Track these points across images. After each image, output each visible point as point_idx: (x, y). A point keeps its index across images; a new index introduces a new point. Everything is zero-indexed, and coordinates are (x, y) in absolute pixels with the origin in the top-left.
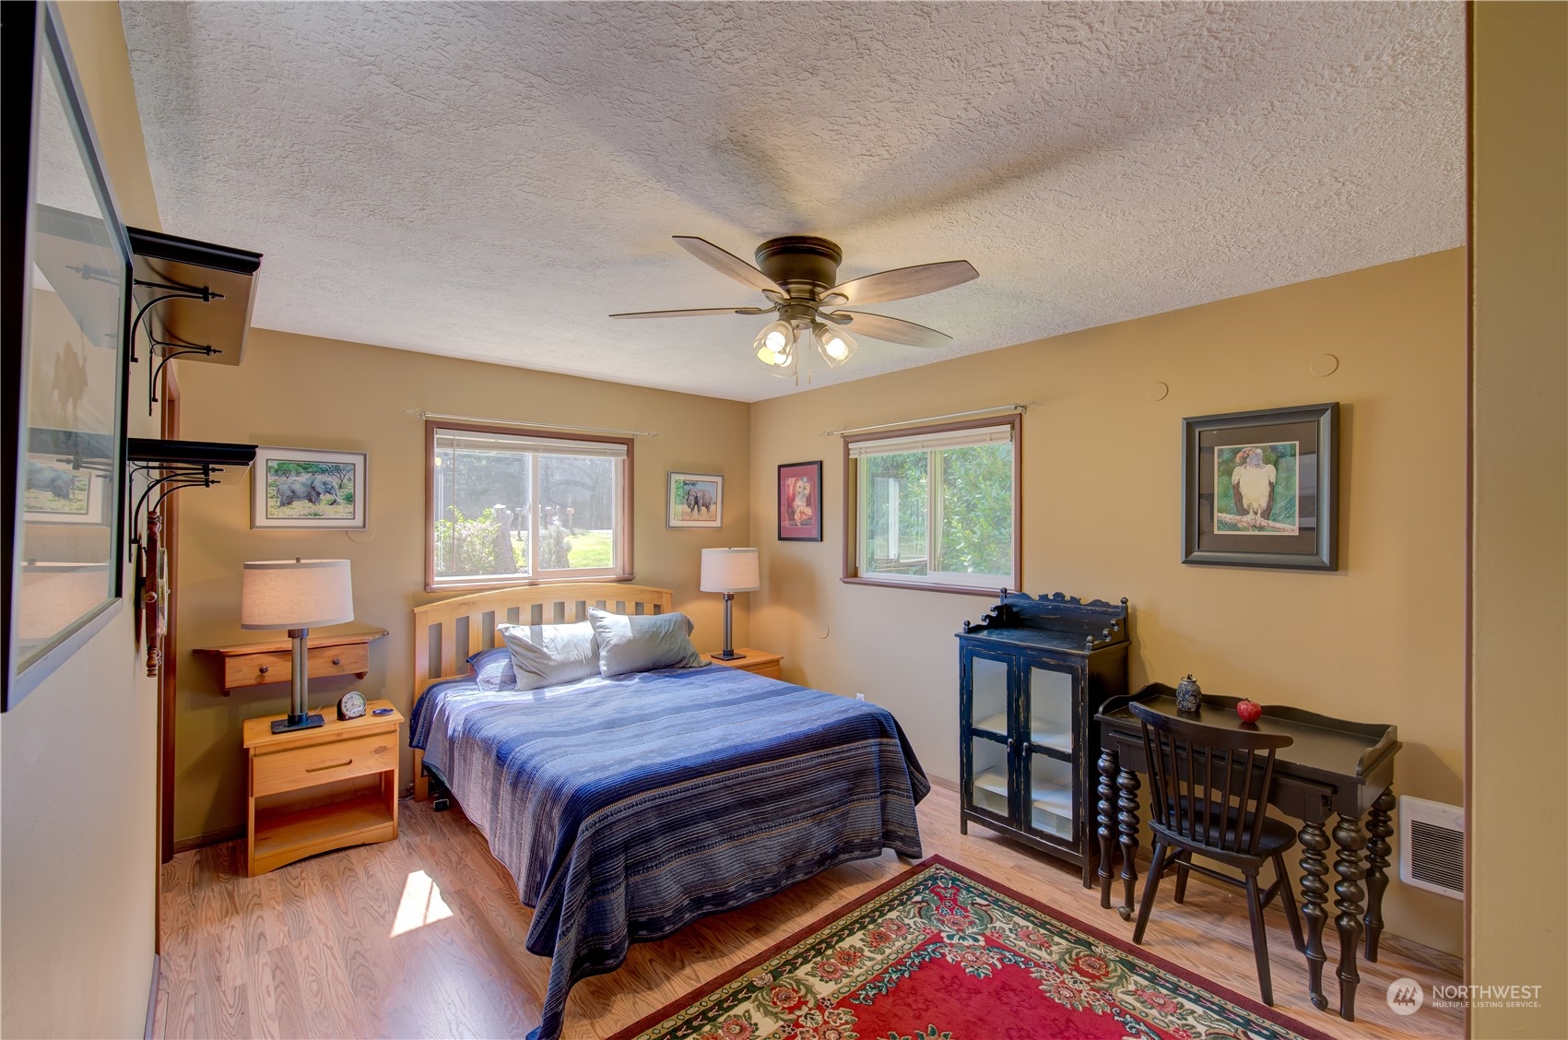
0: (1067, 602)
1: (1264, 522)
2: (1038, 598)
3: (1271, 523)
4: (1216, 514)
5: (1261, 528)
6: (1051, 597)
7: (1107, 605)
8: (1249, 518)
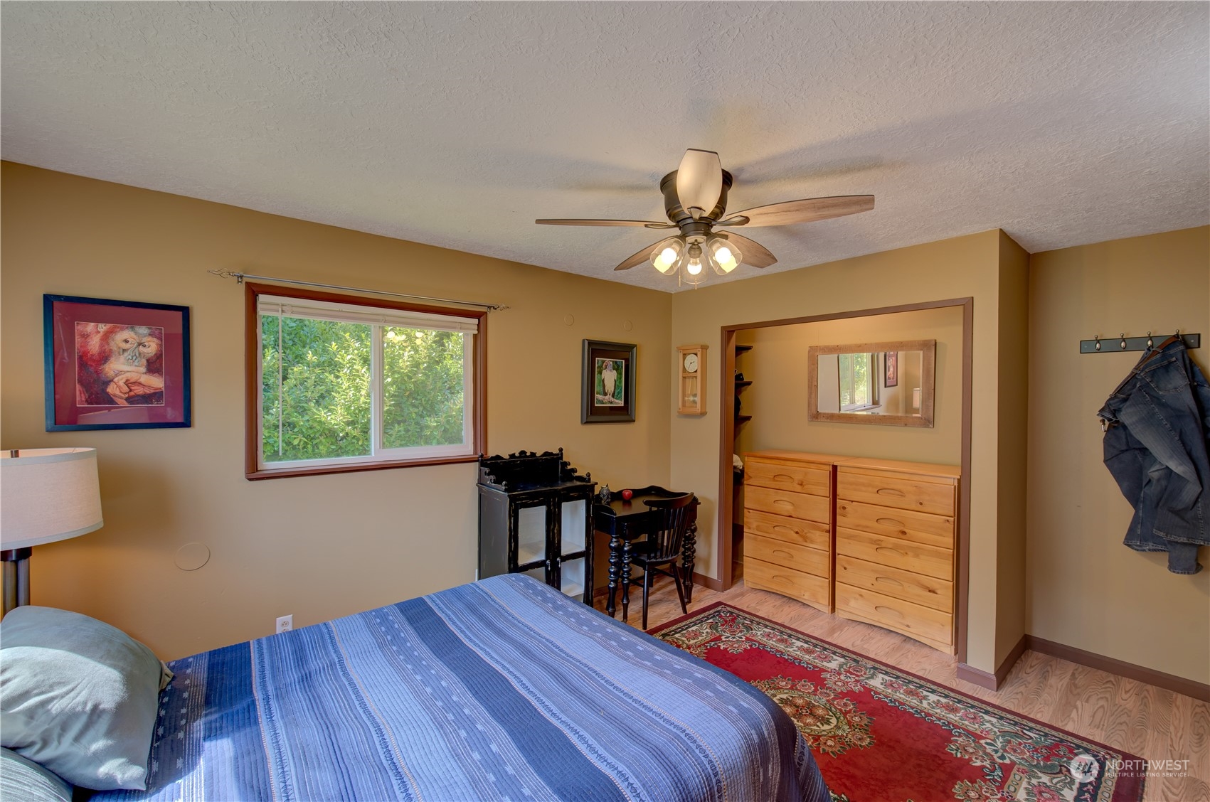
0: (528, 457)
1: (612, 399)
2: (508, 457)
3: (615, 400)
4: (596, 395)
5: (611, 403)
6: (517, 455)
7: (551, 454)
8: (607, 397)
